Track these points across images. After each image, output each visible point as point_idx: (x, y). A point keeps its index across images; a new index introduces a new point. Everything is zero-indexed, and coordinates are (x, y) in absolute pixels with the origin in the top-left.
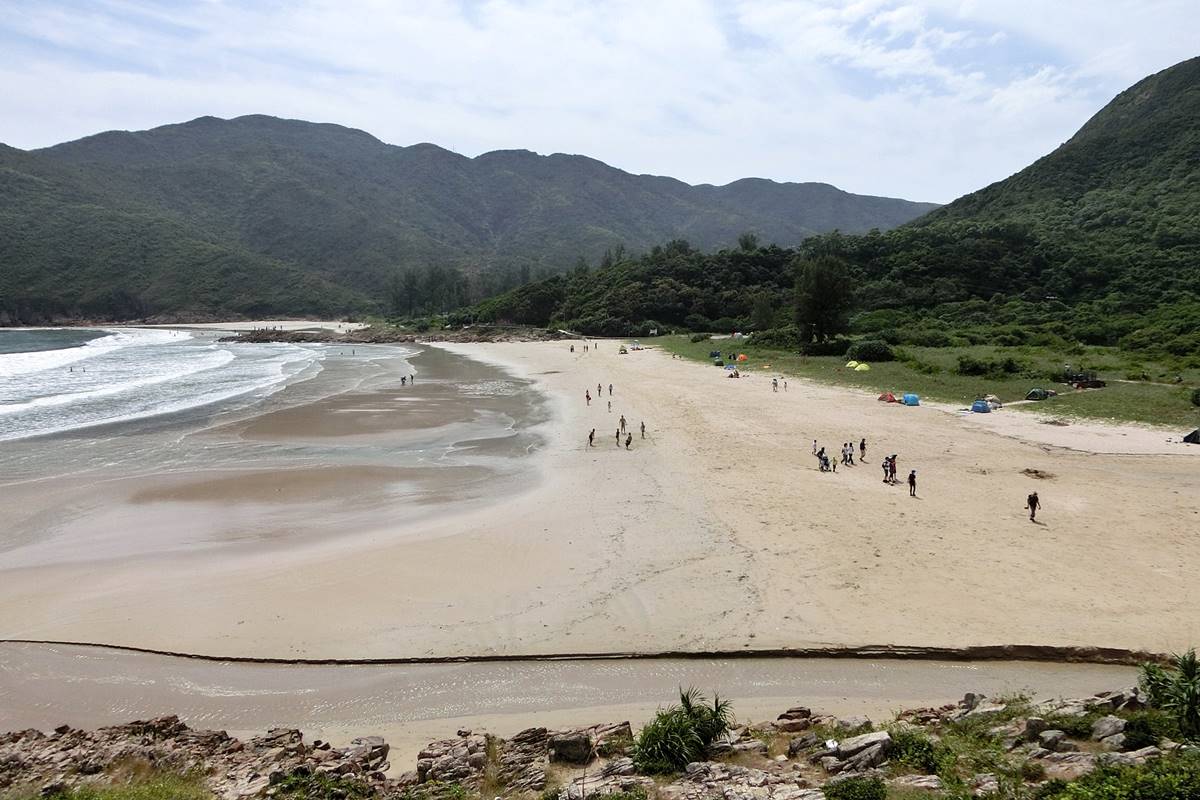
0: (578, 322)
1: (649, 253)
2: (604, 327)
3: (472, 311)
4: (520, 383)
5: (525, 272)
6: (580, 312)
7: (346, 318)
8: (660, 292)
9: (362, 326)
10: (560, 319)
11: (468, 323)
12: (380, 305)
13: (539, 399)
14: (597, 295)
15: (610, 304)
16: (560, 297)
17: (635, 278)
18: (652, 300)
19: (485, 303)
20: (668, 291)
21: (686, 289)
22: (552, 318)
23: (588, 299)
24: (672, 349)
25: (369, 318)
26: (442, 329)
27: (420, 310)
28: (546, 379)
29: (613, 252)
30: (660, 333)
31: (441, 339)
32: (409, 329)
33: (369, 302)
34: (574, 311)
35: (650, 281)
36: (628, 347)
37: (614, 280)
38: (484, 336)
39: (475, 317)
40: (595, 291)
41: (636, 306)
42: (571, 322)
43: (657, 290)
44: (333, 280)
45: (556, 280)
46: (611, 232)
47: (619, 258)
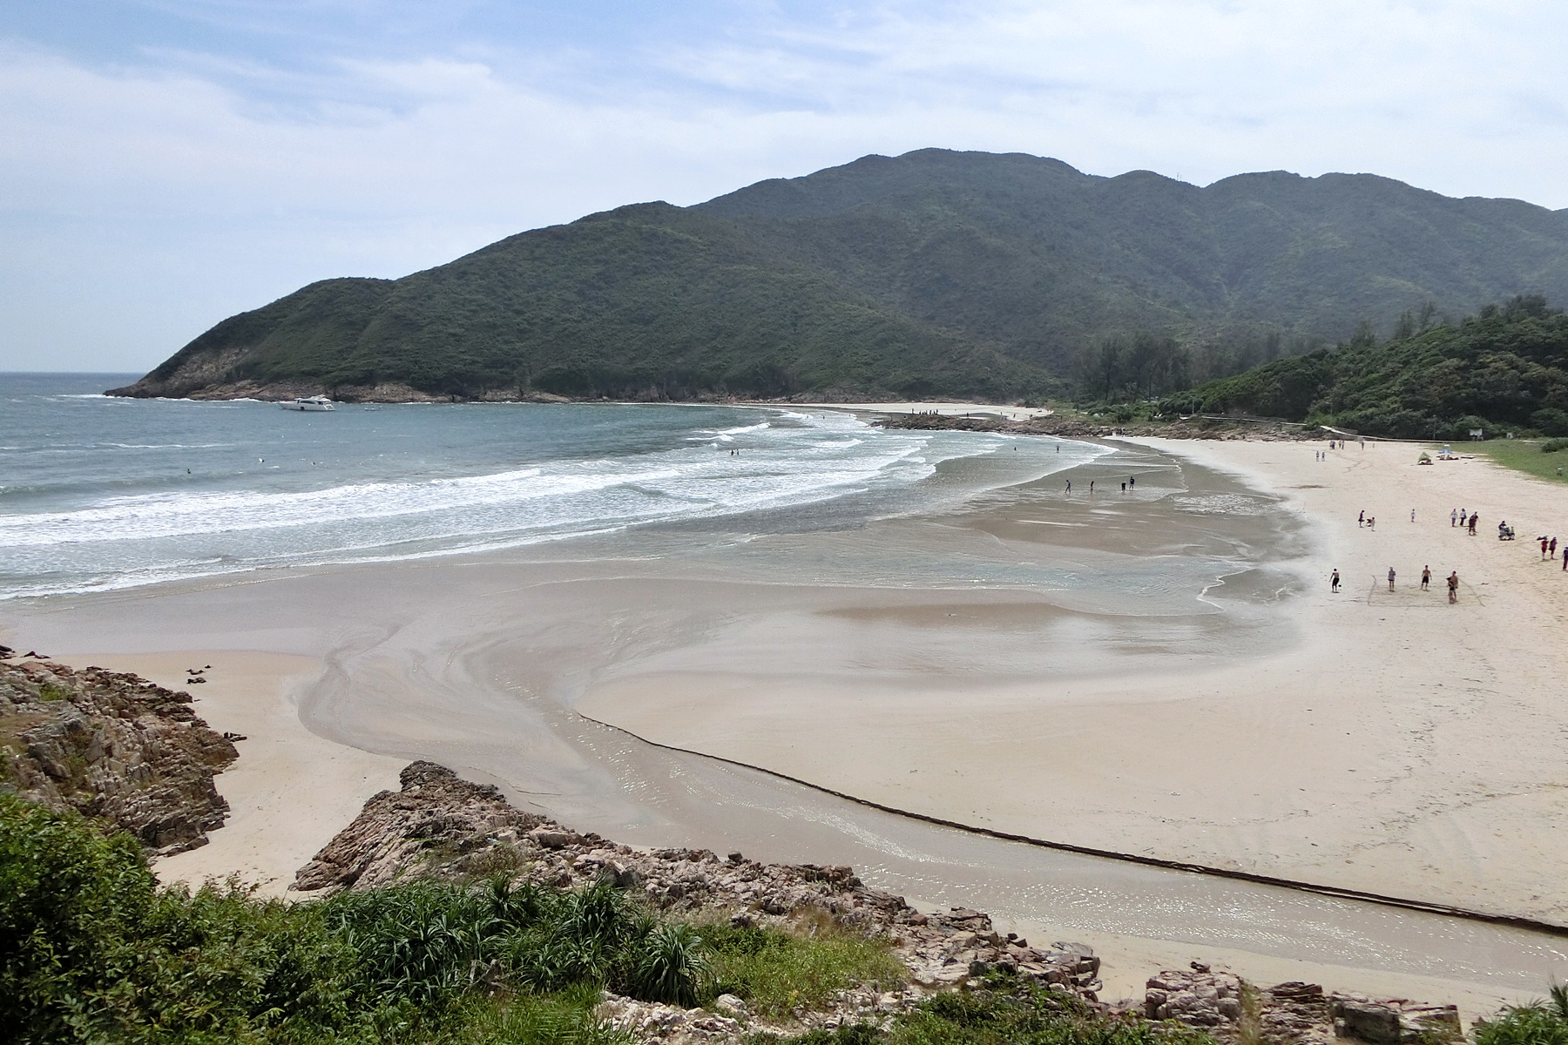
0: (1353, 415)
1: (1475, 316)
2: (1393, 424)
3: (1194, 396)
4: (1262, 499)
5: (1273, 343)
6: (1357, 402)
7: (1022, 401)
8: (1491, 374)
9: (1045, 412)
10: (1325, 410)
11: (1187, 412)
12: (1066, 385)
13: (1294, 523)
14: (1385, 378)
15: (1406, 391)
16: (1328, 379)
17: (1451, 353)
18: (1477, 386)
19: (1213, 386)
20: (1504, 372)
21: (1536, 370)
22: (1311, 409)
23: (1372, 383)
24: (1507, 460)
25: (1051, 402)
26: (1151, 419)
27: (1122, 394)
28: (1302, 495)
29: (1416, 315)
30: (1488, 436)
31: (1148, 433)
32: (1105, 417)
33: (1052, 381)
34: (1347, 401)
35: (1473, 357)
36: (1433, 454)
37: (1416, 355)
38: (1210, 431)
39: (1198, 405)
40: (1383, 371)
41: (1449, 394)
42: (1341, 415)
43: (1486, 371)
44: (1008, 353)
45: (1321, 356)
46: (1410, 284)
47: (1425, 323)
